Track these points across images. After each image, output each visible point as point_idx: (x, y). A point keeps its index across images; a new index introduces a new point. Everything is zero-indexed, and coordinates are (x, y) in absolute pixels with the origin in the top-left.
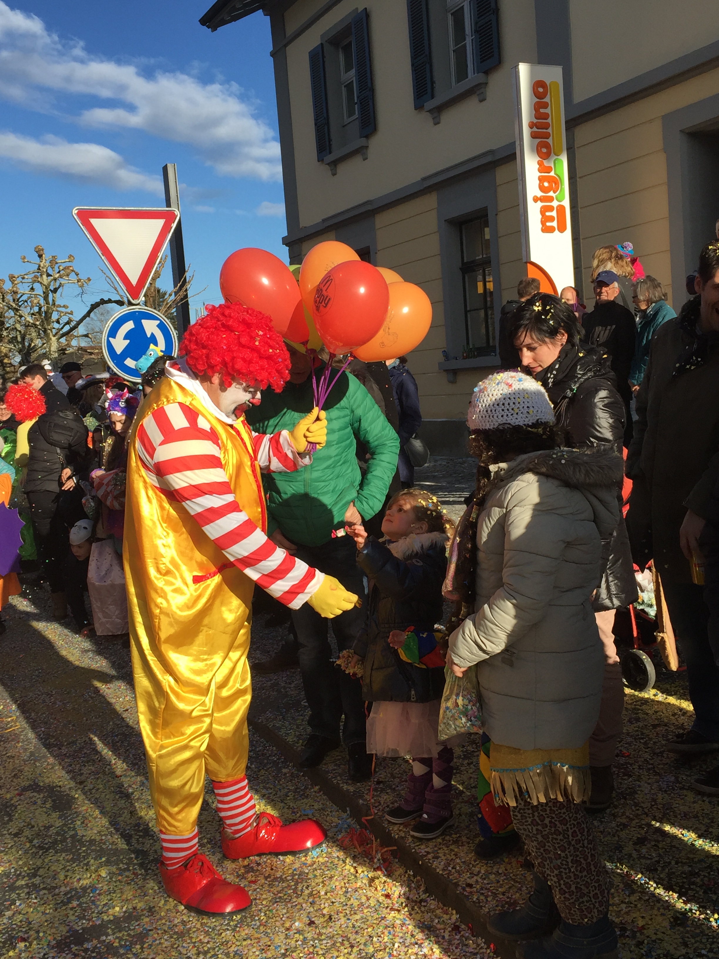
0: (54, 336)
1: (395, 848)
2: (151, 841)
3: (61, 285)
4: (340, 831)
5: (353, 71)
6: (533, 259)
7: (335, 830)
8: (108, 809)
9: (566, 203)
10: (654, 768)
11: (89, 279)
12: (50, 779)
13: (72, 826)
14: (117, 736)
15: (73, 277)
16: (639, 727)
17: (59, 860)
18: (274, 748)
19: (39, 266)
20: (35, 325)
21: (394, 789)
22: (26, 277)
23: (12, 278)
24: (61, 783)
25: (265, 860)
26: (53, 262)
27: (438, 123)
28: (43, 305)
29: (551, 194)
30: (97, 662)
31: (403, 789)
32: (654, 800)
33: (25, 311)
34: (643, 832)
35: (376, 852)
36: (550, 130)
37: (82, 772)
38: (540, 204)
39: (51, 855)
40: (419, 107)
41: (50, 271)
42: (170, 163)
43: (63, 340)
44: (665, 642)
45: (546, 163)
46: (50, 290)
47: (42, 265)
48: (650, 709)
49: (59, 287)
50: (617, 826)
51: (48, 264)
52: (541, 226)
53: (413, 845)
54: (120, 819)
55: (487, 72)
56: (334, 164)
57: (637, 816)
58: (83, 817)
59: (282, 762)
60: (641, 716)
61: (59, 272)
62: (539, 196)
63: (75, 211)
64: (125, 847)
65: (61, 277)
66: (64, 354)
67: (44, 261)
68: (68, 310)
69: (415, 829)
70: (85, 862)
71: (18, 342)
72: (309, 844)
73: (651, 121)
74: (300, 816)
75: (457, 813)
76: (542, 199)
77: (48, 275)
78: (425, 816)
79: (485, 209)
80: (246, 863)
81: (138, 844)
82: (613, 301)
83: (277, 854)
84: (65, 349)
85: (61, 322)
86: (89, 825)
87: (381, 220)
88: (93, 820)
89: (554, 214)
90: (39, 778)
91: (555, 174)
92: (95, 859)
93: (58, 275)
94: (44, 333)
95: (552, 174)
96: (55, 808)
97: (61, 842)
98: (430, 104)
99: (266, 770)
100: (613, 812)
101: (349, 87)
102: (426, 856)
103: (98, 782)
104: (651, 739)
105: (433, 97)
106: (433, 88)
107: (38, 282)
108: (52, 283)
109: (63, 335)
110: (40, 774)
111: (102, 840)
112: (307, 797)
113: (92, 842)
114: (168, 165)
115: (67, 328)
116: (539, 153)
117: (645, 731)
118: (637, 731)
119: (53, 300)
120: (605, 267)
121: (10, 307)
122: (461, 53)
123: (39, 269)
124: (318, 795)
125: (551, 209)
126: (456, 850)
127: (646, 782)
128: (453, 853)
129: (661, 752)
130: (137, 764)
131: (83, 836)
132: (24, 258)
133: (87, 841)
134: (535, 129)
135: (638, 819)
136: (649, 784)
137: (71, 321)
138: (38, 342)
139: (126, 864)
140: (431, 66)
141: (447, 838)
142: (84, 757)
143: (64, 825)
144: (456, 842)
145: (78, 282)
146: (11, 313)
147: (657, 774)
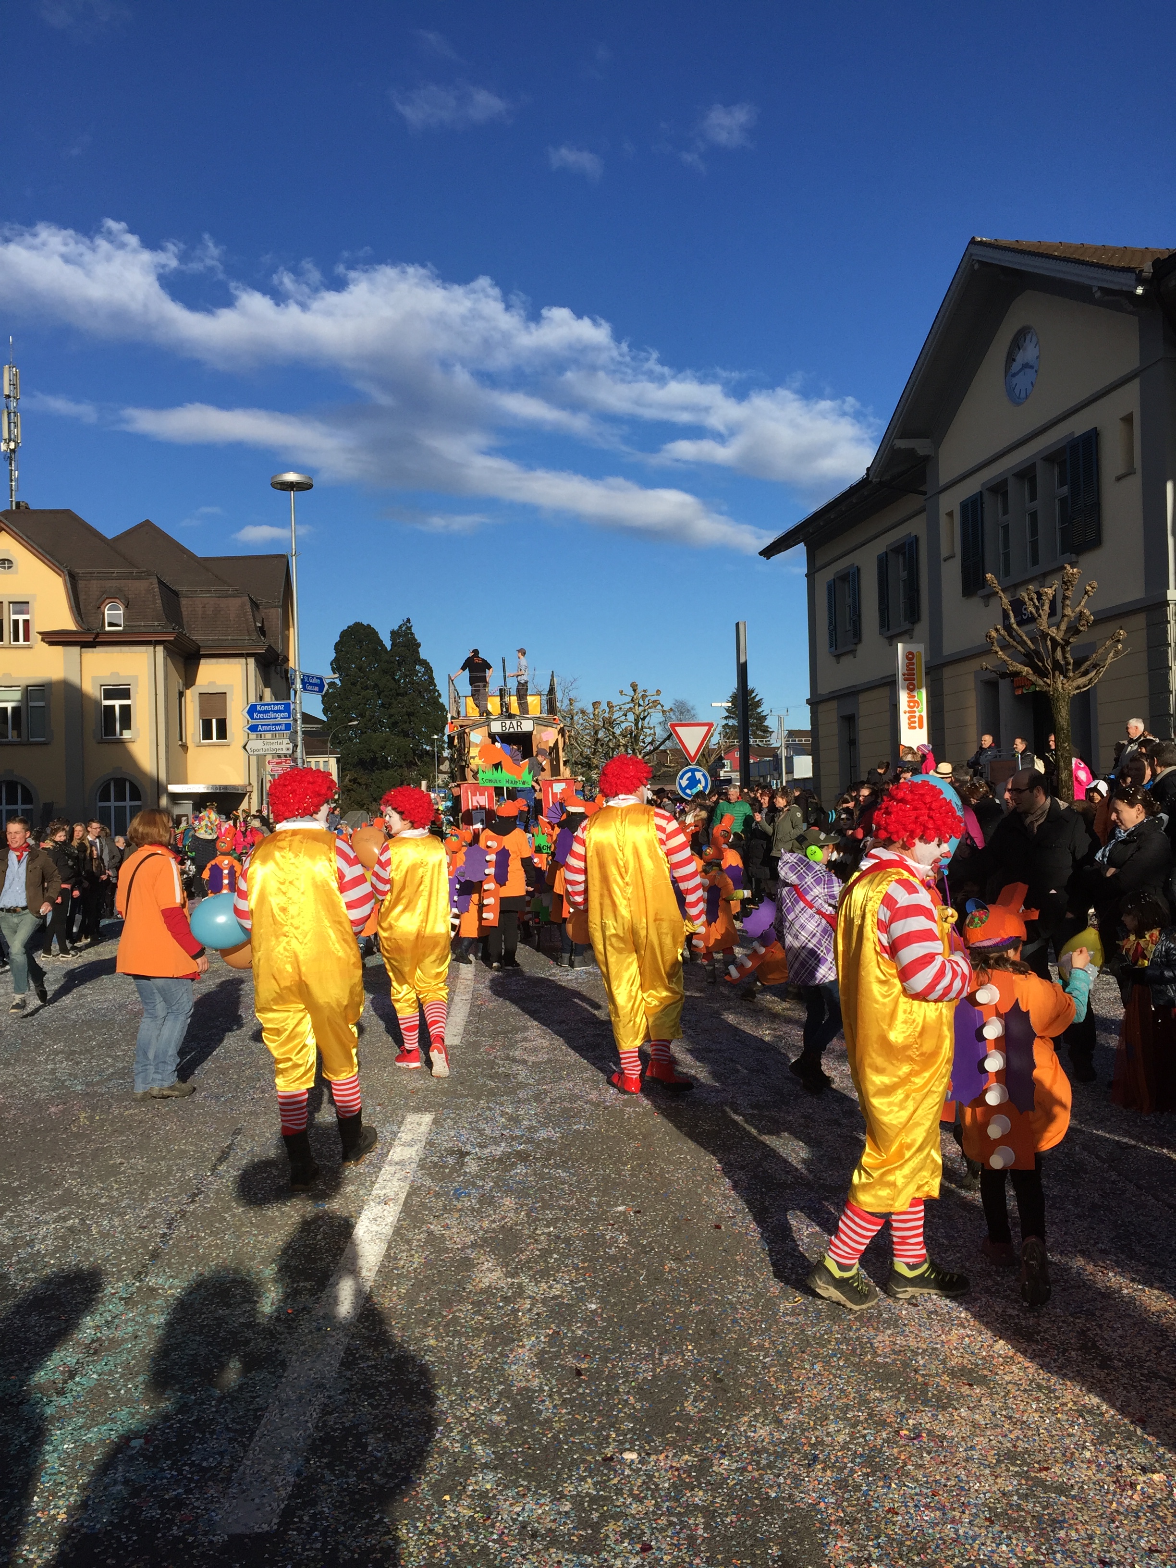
3: (649, 714)
9: (924, 714)
15: (659, 707)
19: (633, 699)
22: (621, 706)
26: (645, 695)
28: (633, 729)
29: (915, 709)
36: (915, 677)
38: (908, 715)
40: (881, 634)
41: (641, 703)
46: (641, 718)
47: (636, 698)
49: (647, 716)
51: (640, 697)
52: (908, 726)
55: (913, 623)
56: (838, 657)
61: (648, 704)
62: (907, 711)
65: (650, 707)
67: (637, 694)
73: (970, 673)
76: (909, 713)
77: (640, 706)
87: (862, 698)
89: (917, 719)
91: (918, 699)
95: (916, 698)
105: (888, 630)
106: (889, 625)
107: (632, 711)
108: (642, 712)
116: (909, 689)
119: (642, 725)
125: (915, 717)
132: (622, 692)
134: (906, 676)
140: (888, 611)
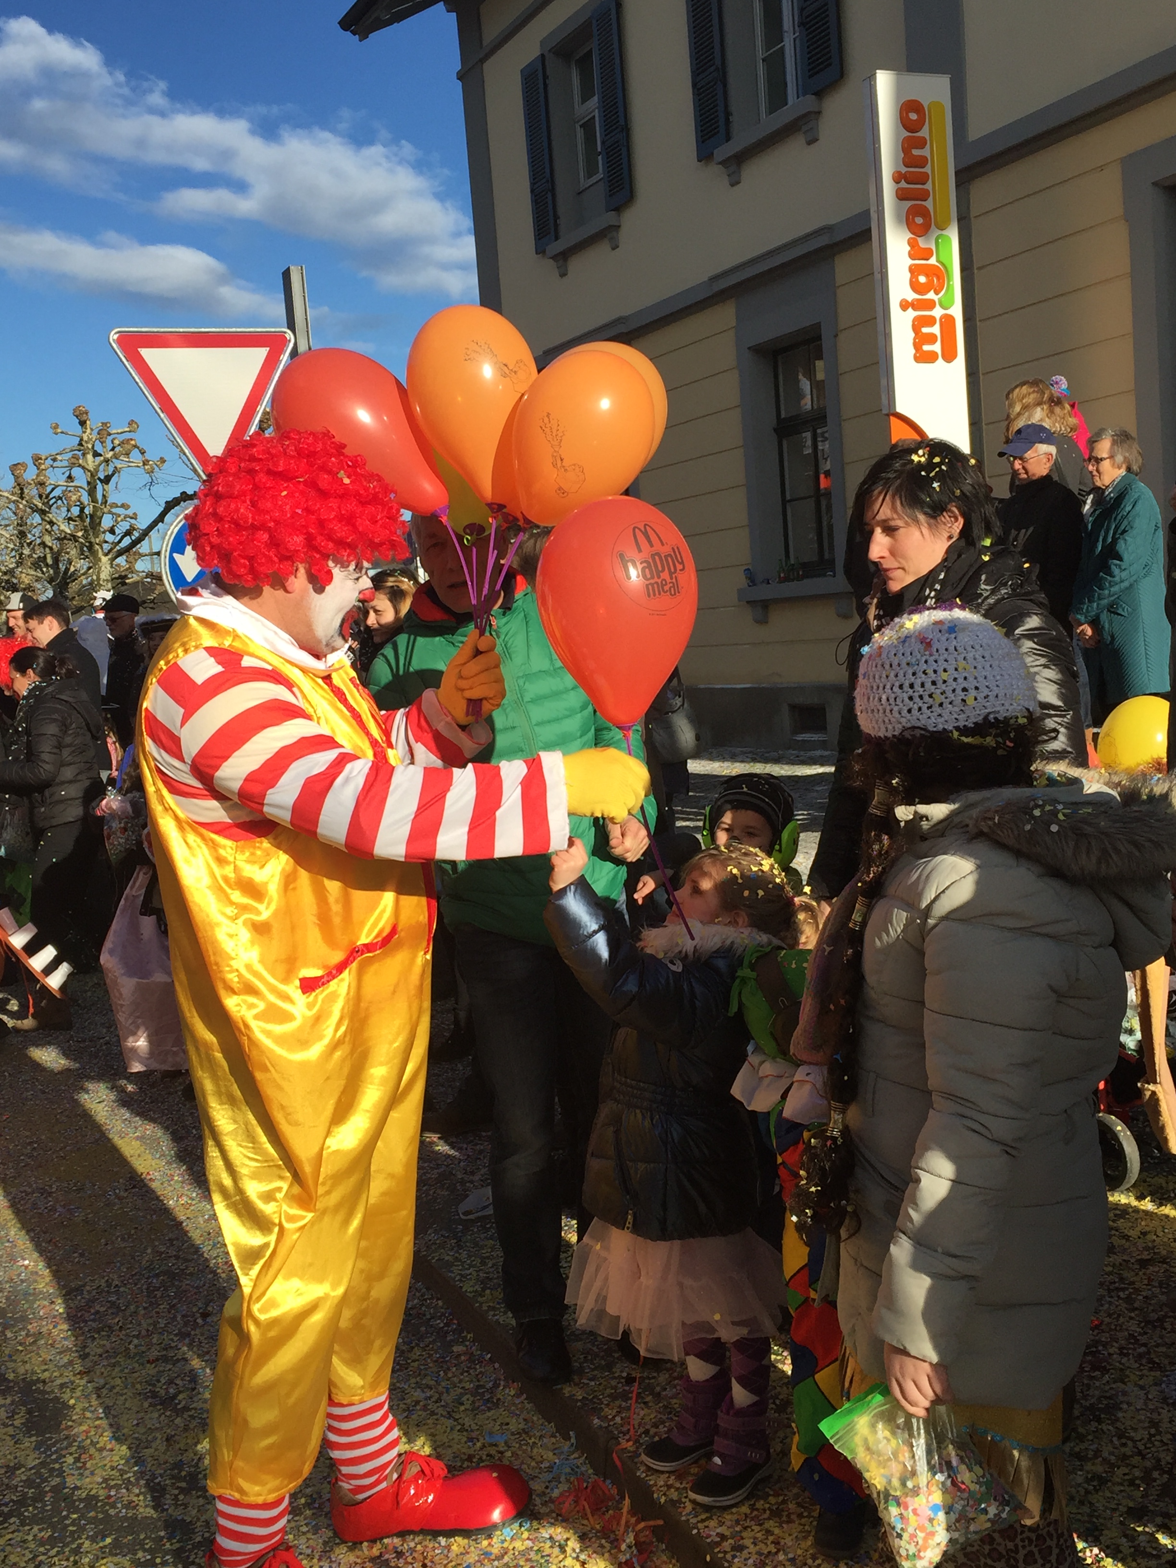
0: (106, 555)
1: (661, 1522)
2: (201, 1501)
3: (116, 470)
4: (557, 1479)
5: (594, 101)
6: (900, 408)
7: (547, 1476)
8: (125, 1431)
9: (957, 311)
10: (1149, 1353)
11: (163, 461)
12: (28, 1366)
13: (57, 1466)
14: (157, 1276)
15: (135, 455)
16: (1114, 1266)
17: (25, 1541)
18: (440, 1303)
19: (81, 440)
20: (74, 536)
21: (659, 1393)
22: (59, 457)
23: (36, 459)
24: (47, 1374)
25: (412, 1545)
26: (104, 432)
27: (738, 183)
28: (86, 503)
29: (931, 295)
30: (136, 1128)
31: (674, 1396)
32: (1154, 1424)
33: (58, 515)
34: (1137, 1494)
35: (626, 1531)
36: (928, 186)
37: (87, 1350)
38: (911, 314)
39: (13, 1528)
40: (704, 155)
41: (99, 448)
42: (295, 265)
43: (121, 560)
44: (1158, 1100)
45: (922, 243)
46: (99, 479)
47: (85, 438)
48: (1132, 1228)
49: (113, 475)
50: (1088, 1481)
51: (94, 436)
52: (914, 351)
53: (694, 1521)
54: (148, 1452)
55: (820, 94)
56: (563, 258)
57: (1124, 1457)
58: (79, 1447)
59: (454, 1331)
60: (1116, 1241)
61: (113, 449)
62: (910, 300)
63: (114, 336)
64: (150, 1512)
65: (116, 457)
66: (124, 584)
67: (88, 431)
68: (130, 512)
69: (698, 1488)
70: (74, 1546)
71: (47, 565)
72: (496, 1515)
73: (1101, 168)
74: (484, 1446)
75: (779, 1449)
76: (915, 305)
77: (96, 454)
78: (717, 1460)
79: (817, 326)
80: (375, 1551)
81: (176, 1506)
82: (1047, 478)
83: (436, 1534)
84: (126, 577)
85: (117, 531)
86: (88, 1465)
88: (97, 1454)
89: (936, 330)
90: (9, 1364)
91: (938, 261)
92: (93, 1539)
93: (111, 453)
94: (89, 550)
95: (933, 261)
96: (30, 1427)
97: (35, 1500)
98: (724, 151)
99: (424, 1349)
100: (1077, 1449)
101: (588, 126)
102: (718, 1544)
103: (114, 1373)
104: (1137, 1291)
105: (728, 138)
106: (728, 122)
107: (80, 466)
108: (102, 468)
109: (120, 554)
110: (10, 1356)
111: (109, 1497)
112: (497, 1405)
113: (91, 1500)
114: (292, 268)
115: (127, 541)
116: (910, 225)
117: (1125, 1274)
118: (1110, 1273)
119: (104, 496)
120: (1029, 418)
121: (35, 509)
122: (775, 63)
123: (80, 444)
124: (517, 1401)
125: (931, 321)
126: (777, 1531)
127: (1136, 1385)
128: (771, 1538)
129: (1161, 1320)
130: (189, 1335)
131: (77, 1488)
132: (57, 426)
133: (81, 1500)
134: (903, 184)
135: (1127, 1465)
136: (1142, 1388)
137: (134, 529)
138: (80, 565)
139: (150, 1551)
140: (725, 85)
141: (760, 1504)
142: (94, 1320)
143: (43, 1464)
144: (776, 1513)
145: (144, 464)
146: (37, 519)
147: (1155, 1366)
